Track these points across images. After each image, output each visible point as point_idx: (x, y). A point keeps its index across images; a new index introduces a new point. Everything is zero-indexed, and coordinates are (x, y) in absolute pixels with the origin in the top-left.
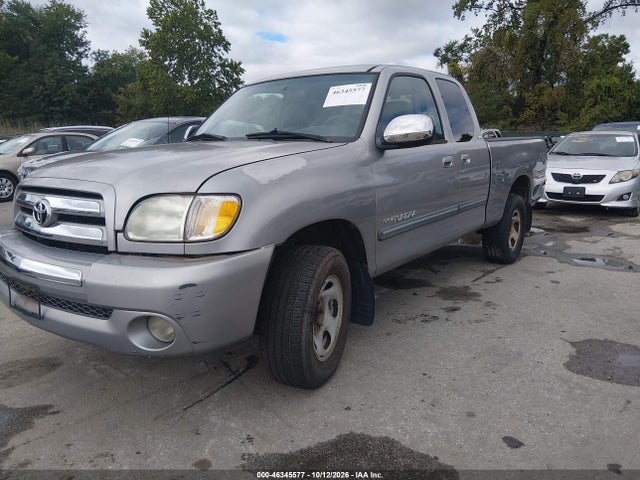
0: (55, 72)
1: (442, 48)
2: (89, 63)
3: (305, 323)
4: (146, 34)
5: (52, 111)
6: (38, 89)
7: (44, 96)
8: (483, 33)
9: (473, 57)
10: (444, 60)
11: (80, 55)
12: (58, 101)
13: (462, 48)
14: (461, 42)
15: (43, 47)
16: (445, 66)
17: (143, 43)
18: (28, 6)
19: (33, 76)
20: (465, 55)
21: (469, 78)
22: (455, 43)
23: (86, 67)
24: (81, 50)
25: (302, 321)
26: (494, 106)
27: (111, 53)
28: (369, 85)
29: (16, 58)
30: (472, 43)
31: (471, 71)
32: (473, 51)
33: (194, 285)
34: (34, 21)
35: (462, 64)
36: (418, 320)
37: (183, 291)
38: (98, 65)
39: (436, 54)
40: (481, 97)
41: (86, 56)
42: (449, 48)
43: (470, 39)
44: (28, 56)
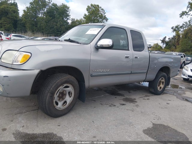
0: (60, 23)
1: (174, 27)
2: (70, 21)
3: (48, 96)
4: (85, 15)
5: (58, 33)
6: (55, 27)
7: (57, 29)
8: (188, 23)
9: (184, 31)
10: (175, 30)
11: (68, 19)
12: (60, 31)
13: (181, 27)
14: (181, 25)
15: (58, 16)
16: (175, 32)
17: (84, 18)
18: (56, 5)
19: (55, 23)
20: (182, 30)
21: (182, 37)
22: (179, 25)
23: (69, 23)
24: (68, 17)
25: (47, 95)
26: (189, 47)
27: (76, 19)
28: (100, 29)
29: (51, 18)
30: (184, 26)
31: (183, 35)
32: (184, 29)
33: (8, 77)
34: (57, 9)
35: (180, 32)
36: (108, 105)
37: (5, 78)
38: (72, 22)
39: (172, 28)
40: (185, 43)
41: (69, 19)
42: (177, 27)
43: (184, 25)
44: (54, 18)
